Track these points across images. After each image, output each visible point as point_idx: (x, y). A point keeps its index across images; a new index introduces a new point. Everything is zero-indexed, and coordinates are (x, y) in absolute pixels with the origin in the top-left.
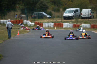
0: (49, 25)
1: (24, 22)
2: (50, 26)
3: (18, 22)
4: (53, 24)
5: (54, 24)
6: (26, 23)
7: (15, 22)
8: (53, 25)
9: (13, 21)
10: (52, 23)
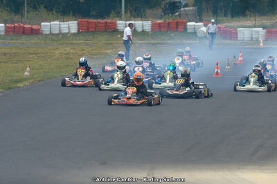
0: (253, 33)
1: (188, 27)
2: (257, 36)
3: (171, 26)
4: (265, 30)
5: (267, 32)
6: (195, 28)
7: (163, 27)
8: (264, 33)
9: (160, 23)
10: (260, 29)
